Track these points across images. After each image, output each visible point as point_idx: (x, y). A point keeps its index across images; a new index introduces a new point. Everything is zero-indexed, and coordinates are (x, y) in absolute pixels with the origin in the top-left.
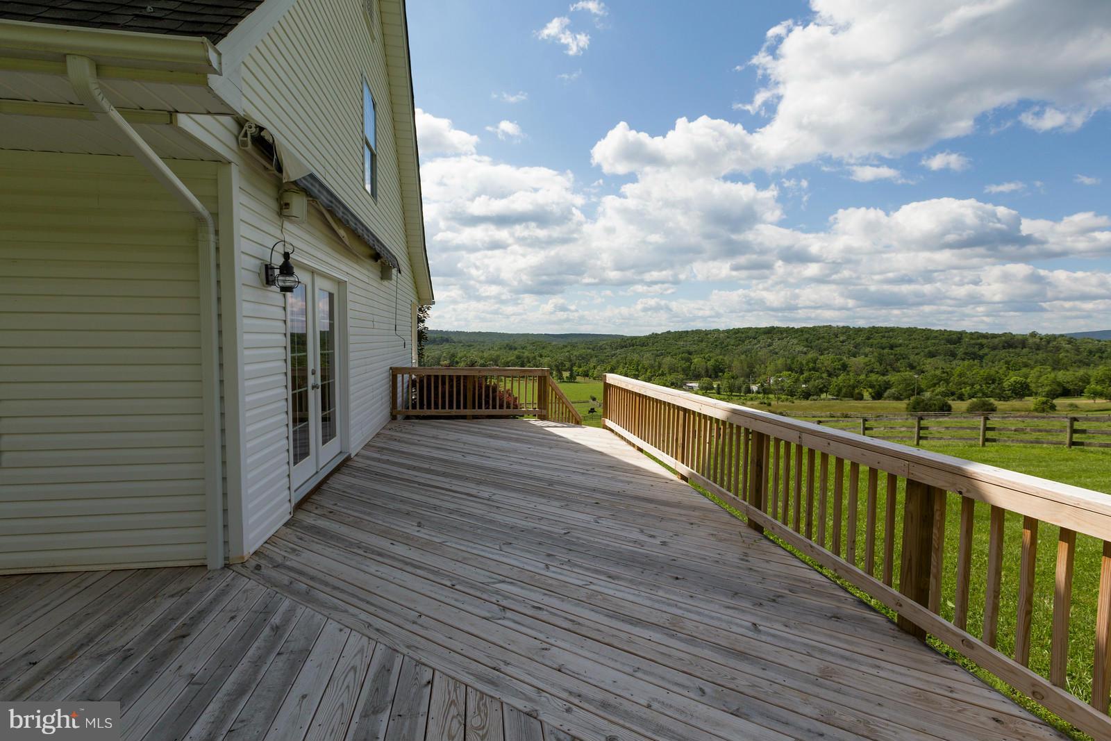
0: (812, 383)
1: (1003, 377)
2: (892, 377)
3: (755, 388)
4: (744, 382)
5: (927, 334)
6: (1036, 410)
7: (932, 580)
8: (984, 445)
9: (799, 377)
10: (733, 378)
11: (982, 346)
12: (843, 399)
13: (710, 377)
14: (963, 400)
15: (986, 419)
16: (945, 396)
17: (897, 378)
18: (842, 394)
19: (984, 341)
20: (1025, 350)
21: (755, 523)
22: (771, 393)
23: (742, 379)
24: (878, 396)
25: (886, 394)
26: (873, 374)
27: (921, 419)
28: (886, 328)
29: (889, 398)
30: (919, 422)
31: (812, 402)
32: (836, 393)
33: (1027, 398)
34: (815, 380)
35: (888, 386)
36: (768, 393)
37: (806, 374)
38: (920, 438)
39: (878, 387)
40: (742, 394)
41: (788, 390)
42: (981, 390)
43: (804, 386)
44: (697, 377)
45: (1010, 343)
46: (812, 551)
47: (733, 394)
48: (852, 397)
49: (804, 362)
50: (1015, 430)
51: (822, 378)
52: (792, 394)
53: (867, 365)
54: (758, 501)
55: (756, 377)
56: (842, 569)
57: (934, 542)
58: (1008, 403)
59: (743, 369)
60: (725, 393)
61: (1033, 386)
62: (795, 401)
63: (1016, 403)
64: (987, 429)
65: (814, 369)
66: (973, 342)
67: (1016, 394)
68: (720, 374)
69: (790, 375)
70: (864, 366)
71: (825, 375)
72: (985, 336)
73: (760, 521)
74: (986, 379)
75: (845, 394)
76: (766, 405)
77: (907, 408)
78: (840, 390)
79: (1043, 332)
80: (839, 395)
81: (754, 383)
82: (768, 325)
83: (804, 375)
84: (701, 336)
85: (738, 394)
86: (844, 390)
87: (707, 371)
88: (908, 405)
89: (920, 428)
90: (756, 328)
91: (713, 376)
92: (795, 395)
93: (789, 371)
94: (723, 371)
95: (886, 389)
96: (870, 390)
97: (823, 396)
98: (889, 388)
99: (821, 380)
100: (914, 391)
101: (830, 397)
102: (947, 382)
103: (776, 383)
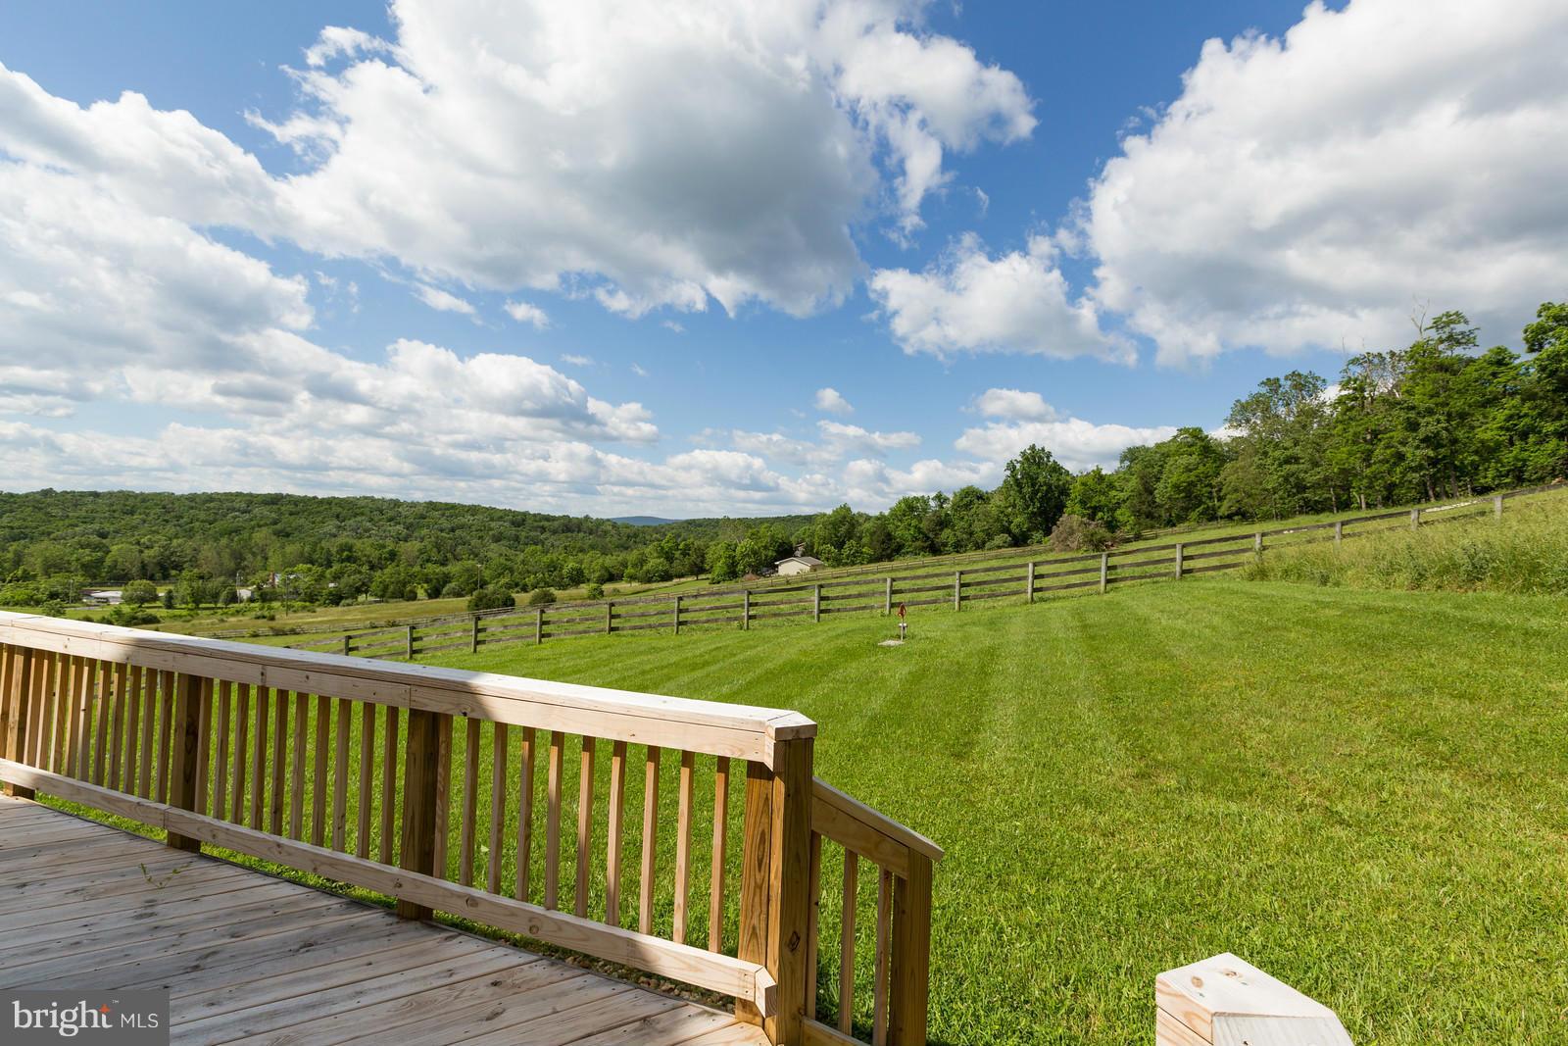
0: (345, 580)
1: (563, 563)
2: (453, 568)
3: (245, 593)
4: (224, 585)
5: (492, 514)
6: (589, 598)
7: (437, 835)
8: (540, 641)
9: (324, 572)
10: (202, 578)
11: (543, 529)
12: (389, 600)
13: (152, 578)
14: (527, 592)
15: (542, 612)
16: (509, 588)
17: (457, 568)
18: (388, 594)
19: (546, 524)
20: (581, 535)
21: (182, 837)
22: (276, 599)
23: (222, 579)
24: (435, 593)
25: (445, 590)
26: (430, 565)
27: (478, 619)
28: (446, 504)
29: (448, 594)
30: (476, 623)
31: (345, 608)
32: (379, 594)
33: (582, 585)
34: (349, 576)
35: (447, 579)
36: (271, 600)
37: (336, 567)
38: (477, 643)
39: (435, 581)
40: (219, 605)
41: (306, 593)
42: (543, 579)
43: (332, 585)
44: (119, 579)
45: (569, 526)
46: (280, 853)
47: (201, 606)
48: (402, 597)
49: (334, 550)
50: (567, 622)
51: (360, 572)
52: (312, 598)
53: (422, 553)
54: (188, 799)
55: (248, 574)
56: (323, 863)
57: (438, 784)
58: (567, 592)
59: (222, 565)
60: (184, 606)
61: (586, 572)
62: (318, 609)
63: (572, 591)
64: (543, 623)
65: (349, 559)
66: (536, 524)
67: (573, 582)
68: (173, 572)
69: (310, 570)
70: (417, 554)
71: (365, 568)
72: (548, 518)
73: (191, 832)
74: (548, 566)
75: (393, 593)
76: (265, 620)
77: (469, 606)
78: (386, 588)
79: (594, 516)
80: (385, 595)
81: (244, 585)
82: (272, 491)
83: (333, 569)
84: (128, 506)
85: (213, 605)
86: (392, 587)
87: (144, 566)
88: (470, 602)
89: (478, 631)
90: (251, 495)
91: (158, 575)
92: (317, 600)
93: (307, 563)
94: (179, 567)
95: (445, 583)
96: (425, 585)
97: (362, 598)
98: (450, 582)
99: (358, 575)
100: (476, 585)
101: (373, 599)
102: (512, 571)
103: (285, 582)
